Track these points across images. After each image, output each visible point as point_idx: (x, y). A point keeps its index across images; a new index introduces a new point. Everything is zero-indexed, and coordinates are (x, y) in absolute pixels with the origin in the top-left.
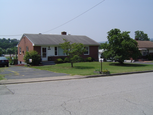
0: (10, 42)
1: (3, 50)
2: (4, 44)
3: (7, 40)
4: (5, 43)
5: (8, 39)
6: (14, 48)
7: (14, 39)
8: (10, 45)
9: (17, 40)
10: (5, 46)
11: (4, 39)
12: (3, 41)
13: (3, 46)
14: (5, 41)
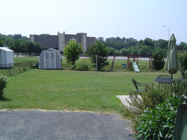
0: (125, 41)
1: (116, 51)
2: (117, 44)
3: (121, 39)
4: (119, 43)
5: (123, 38)
6: (130, 48)
7: (130, 38)
8: (125, 45)
9: (133, 39)
10: (119, 46)
11: (118, 38)
12: (117, 41)
13: (116, 46)
14: (119, 41)
